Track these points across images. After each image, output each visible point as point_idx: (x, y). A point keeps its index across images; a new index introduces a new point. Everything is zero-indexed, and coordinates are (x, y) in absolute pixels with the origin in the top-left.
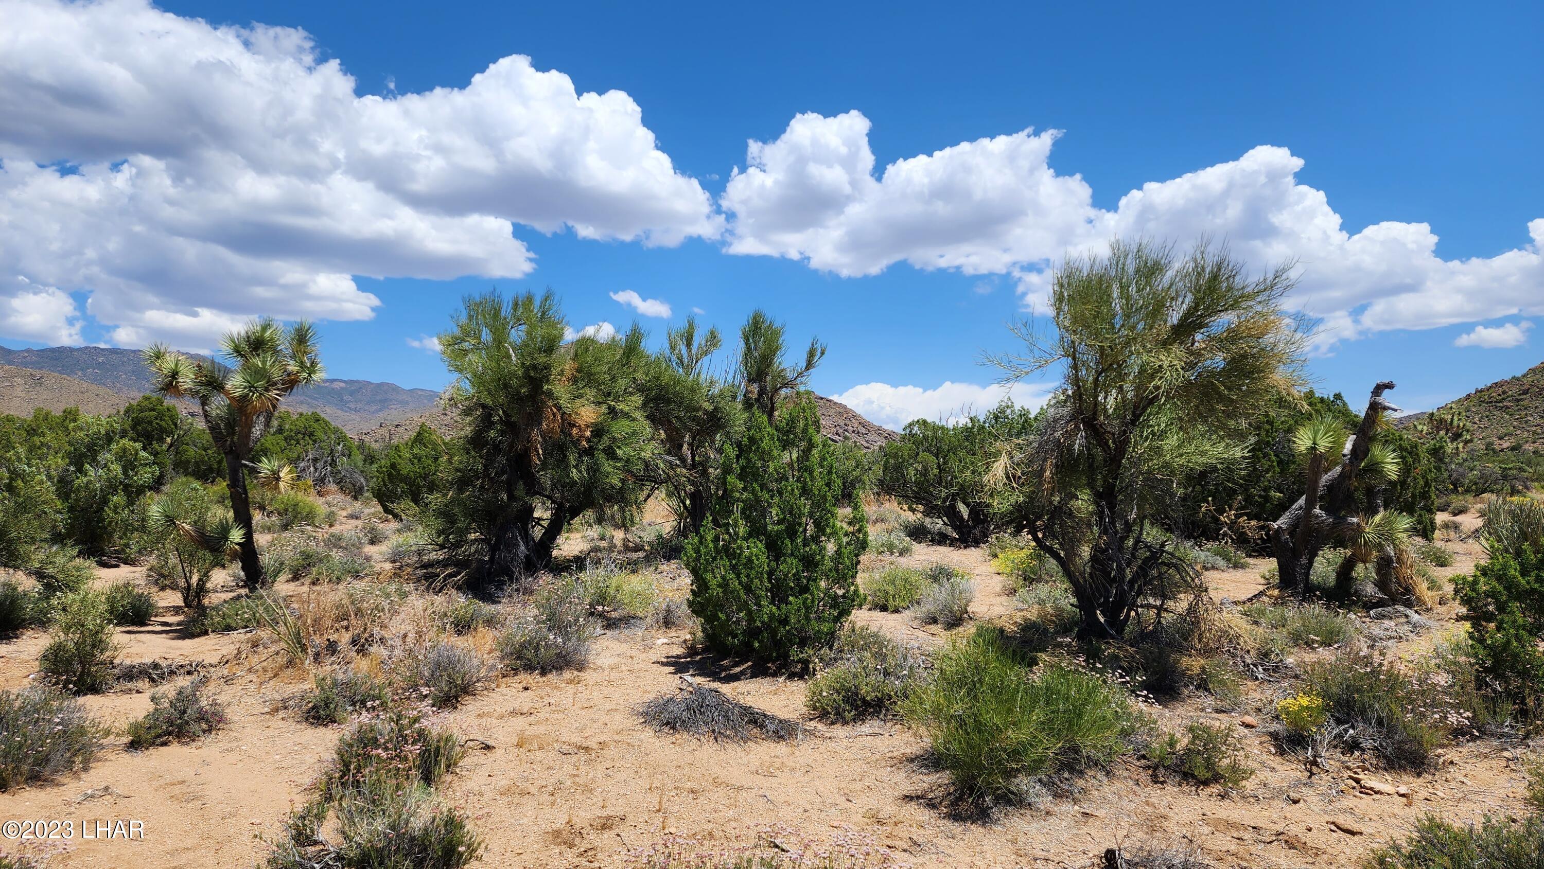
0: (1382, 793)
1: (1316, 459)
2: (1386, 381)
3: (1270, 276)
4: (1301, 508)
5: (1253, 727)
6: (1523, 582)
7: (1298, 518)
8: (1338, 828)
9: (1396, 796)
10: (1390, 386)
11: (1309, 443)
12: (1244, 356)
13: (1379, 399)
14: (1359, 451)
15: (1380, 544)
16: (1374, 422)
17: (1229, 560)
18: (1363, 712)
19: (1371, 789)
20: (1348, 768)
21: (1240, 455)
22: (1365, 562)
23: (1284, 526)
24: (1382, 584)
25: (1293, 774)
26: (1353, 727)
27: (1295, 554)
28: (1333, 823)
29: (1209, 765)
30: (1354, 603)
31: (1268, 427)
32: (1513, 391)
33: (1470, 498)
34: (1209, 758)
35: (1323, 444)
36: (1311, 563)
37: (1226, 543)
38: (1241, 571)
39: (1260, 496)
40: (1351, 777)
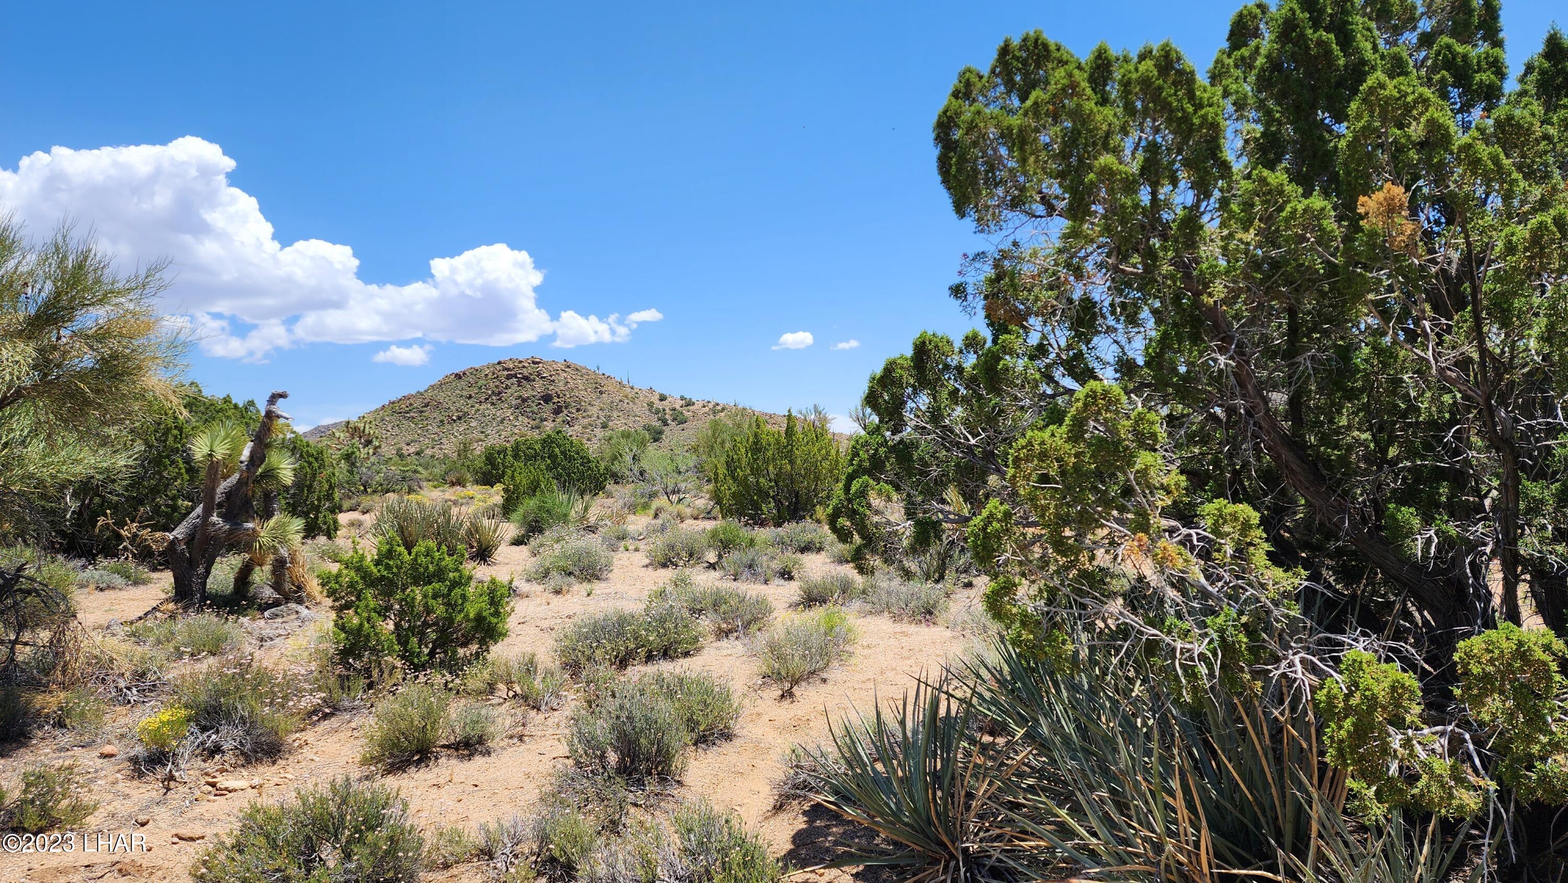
0: (236, 790)
1: (214, 468)
2: (280, 391)
3: (143, 273)
4: (198, 516)
5: (112, 756)
6: (375, 571)
7: (195, 527)
8: (181, 838)
9: (250, 790)
10: (283, 396)
11: (206, 450)
12: (114, 356)
13: (274, 408)
14: (257, 458)
15: (274, 546)
16: (269, 430)
17: (128, 577)
18: (228, 715)
19: (226, 789)
20: (207, 774)
21: (123, 463)
22: (261, 565)
23: (180, 537)
24: (277, 586)
25: (147, 796)
26: (217, 732)
27: (192, 564)
28: (176, 835)
29: (44, 813)
30: (249, 606)
31: (175, 432)
32: (417, 404)
33: (376, 497)
34: (43, 804)
35: (220, 452)
36: (208, 572)
37: (127, 559)
38: (142, 587)
39: (167, 506)
40: (208, 783)
